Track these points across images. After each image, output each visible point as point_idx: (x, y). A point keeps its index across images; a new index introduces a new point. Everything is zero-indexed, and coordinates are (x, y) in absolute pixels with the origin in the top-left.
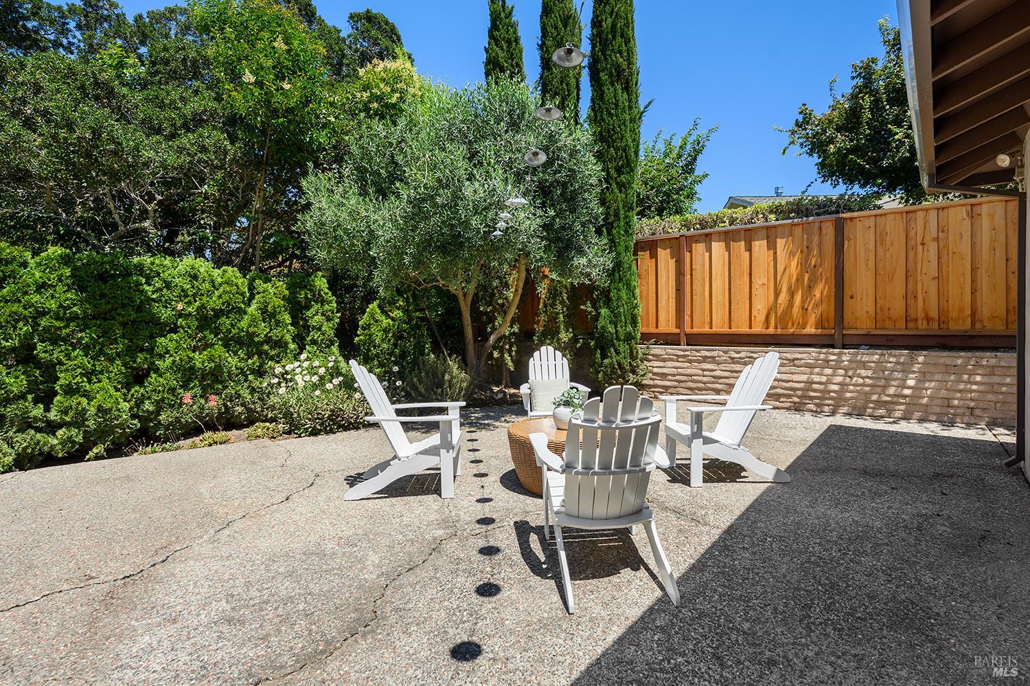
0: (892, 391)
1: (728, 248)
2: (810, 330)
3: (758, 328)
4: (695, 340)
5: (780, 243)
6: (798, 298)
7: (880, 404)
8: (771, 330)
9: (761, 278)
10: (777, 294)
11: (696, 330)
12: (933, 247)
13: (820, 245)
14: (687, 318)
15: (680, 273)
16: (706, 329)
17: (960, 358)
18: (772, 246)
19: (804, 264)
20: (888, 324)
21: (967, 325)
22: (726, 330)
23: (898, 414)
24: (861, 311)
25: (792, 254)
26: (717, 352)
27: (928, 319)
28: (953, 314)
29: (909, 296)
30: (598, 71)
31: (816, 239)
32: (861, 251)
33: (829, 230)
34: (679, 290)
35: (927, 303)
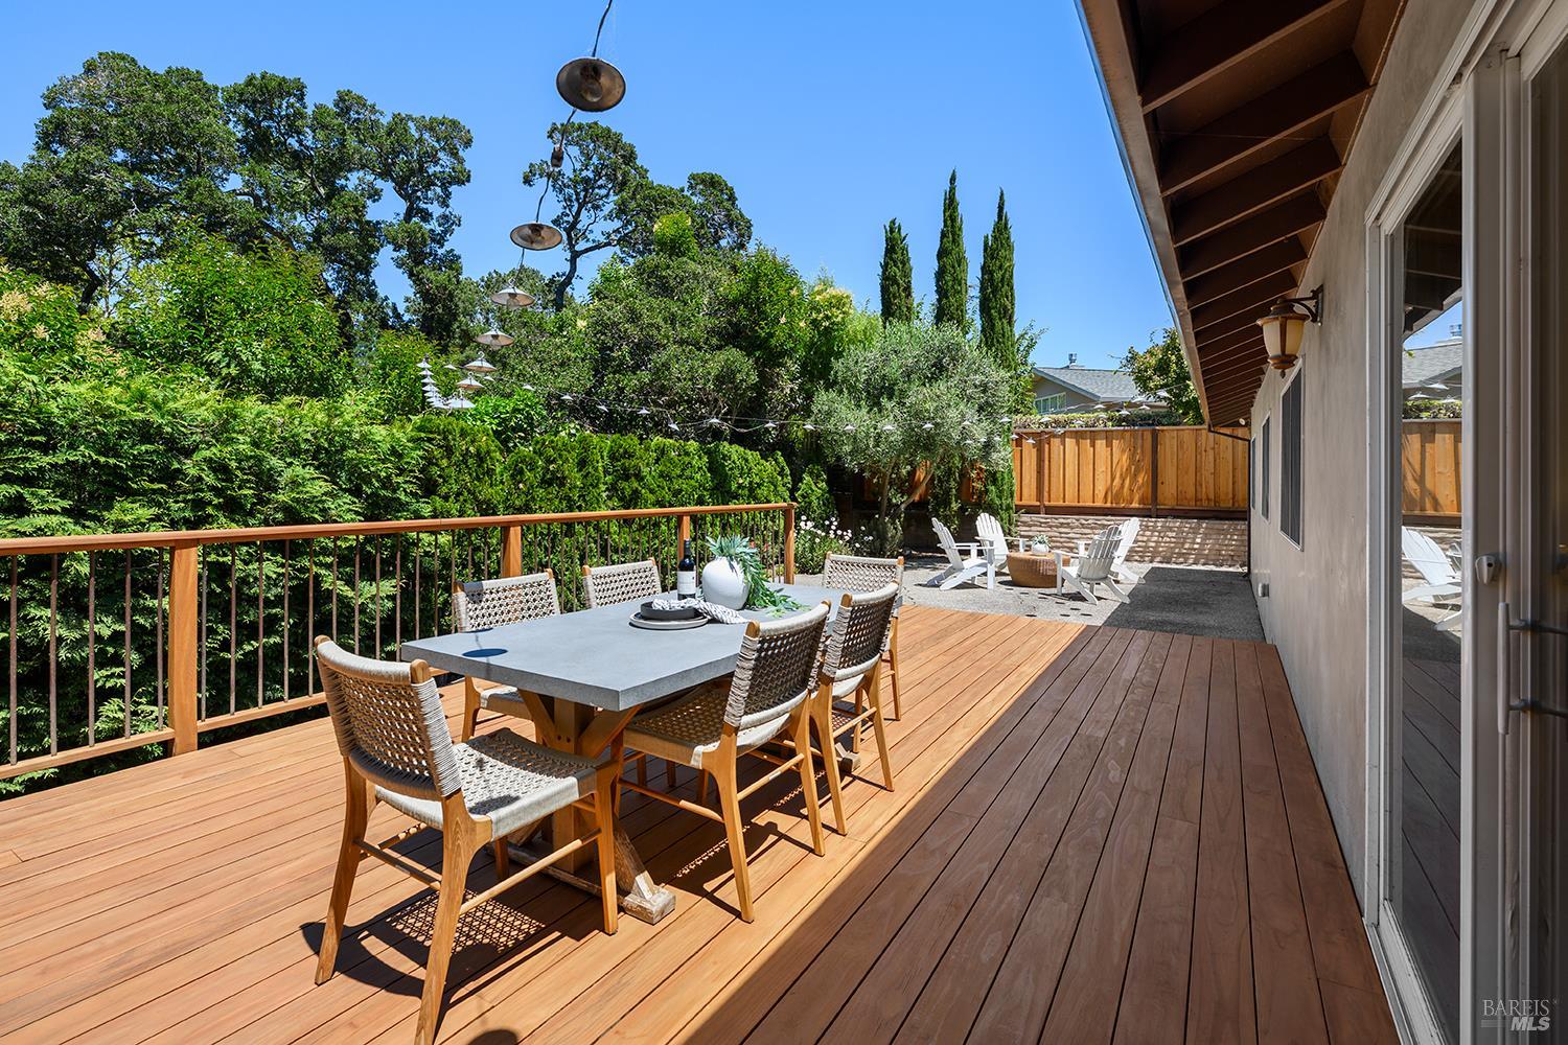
0: (1187, 546)
1: (1078, 443)
2: (1135, 505)
3: (1099, 504)
4: (1051, 510)
5: (1115, 443)
6: (1127, 482)
7: (1180, 555)
8: (1108, 505)
9: (1101, 468)
10: (1113, 480)
11: (1053, 503)
12: (1211, 453)
13: (1142, 446)
14: (1046, 494)
15: (1040, 460)
16: (1061, 503)
17: (1226, 525)
18: (1109, 445)
19: (1132, 458)
20: (1186, 502)
21: (1230, 505)
22: (1076, 504)
23: (1191, 561)
24: (1168, 493)
25: (1123, 451)
26: (1071, 519)
27: (1208, 500)
28: (1222, 497)
29: (1198, 484)
30: (990, 309)
31: (1140, 441)
32: (1168, 451)
33: (1148, 436)
34: (1040, 472)
35: (1208, 490)
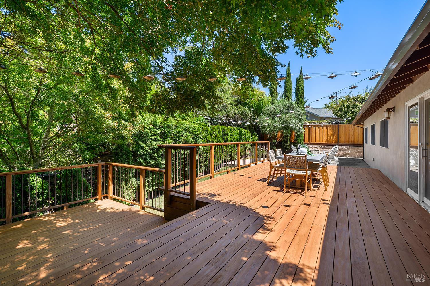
0: (347, 153)
1: (319, 128)
2: (333, 143)
3: (324, 143)
4: (312, 144)
5: (328, 128)
6: (331, 138)
7: (345, 155)
8: (327, 143)
9: (325, 134)
10: (328, 137)
11: (312, 142)
12: (352, 130)
13: (335, 129)
14: (311, 140)
15: (309, 132)
16: (315, 142)
17: (356, 148)
19: (333, 132)
20: (346, 142)
21: (357, 143)
22: (318, 142)
23: (348, 156)
24: (342, 140)
25: (330, 130)
26: (318, 146)
27: (352, 142)
28: (355, 141)
29: (349, 138)
30: (298, 95)
31: (335, 128)
32: (342, 130)
33: (337, 126)
34: (309, 135)
35: (352, 139)
